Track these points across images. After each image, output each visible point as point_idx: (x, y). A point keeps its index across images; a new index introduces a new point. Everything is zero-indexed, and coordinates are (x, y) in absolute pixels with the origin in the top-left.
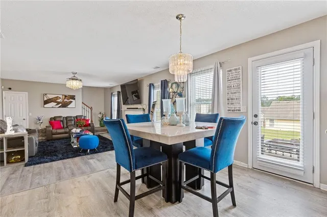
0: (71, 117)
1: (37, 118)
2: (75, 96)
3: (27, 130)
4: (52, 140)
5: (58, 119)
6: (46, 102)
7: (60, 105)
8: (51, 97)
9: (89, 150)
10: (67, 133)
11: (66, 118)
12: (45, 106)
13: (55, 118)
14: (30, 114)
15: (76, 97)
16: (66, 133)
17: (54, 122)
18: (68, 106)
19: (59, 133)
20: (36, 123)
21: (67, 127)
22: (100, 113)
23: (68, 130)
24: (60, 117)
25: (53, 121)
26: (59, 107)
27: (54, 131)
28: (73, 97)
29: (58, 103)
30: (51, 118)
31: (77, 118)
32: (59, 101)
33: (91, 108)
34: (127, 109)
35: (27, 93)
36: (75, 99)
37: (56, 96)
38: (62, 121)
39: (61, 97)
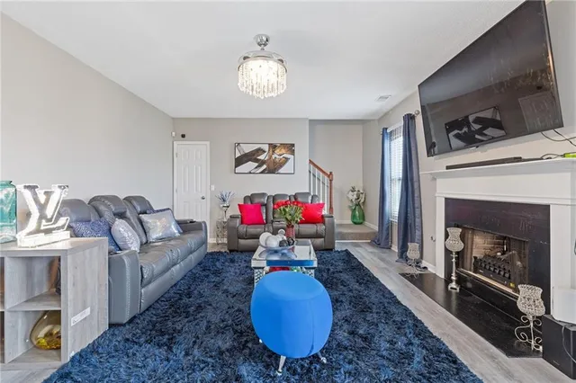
0: (284, 196)
2: (293, 145)
3: (180, 223)
4: (237, 251)
5: (257, 200)
6: (239, 161)
7: (265, 167)
8: (247, 149)
11: (275, 198)
12: (238, 170)
13: (252, 197)
14: (213, 188)
15: (296, 149)
17: (250, 206)
18: (281, 171)
19: (253, 235)
21: (273, 220)
22: (353, 189)
23: (271, 229)
24: (263, 195)
25: (249, 203)
26: (262, 172)
28: (290, 148)
30: (246, 198)
31: (296, 199)
33: (330, 175)
34: (448, 168)
35: (208, 143)
36: (293, 152)
37: (257, 147)
38: (266, 205)
39: (267, 149)
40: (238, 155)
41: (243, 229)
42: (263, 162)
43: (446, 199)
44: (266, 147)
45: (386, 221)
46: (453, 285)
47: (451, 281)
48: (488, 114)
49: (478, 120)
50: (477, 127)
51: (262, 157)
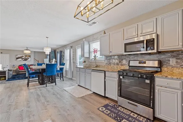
1: (13, 65)
4: (19, 74)
5: (22, 66)
12: (17, 60)
14: (10, 64)
18: (27, 60)
26: (23, 61)
30: (19, 65)
36: (30, 57)
37: (22, 56)
40: (17, 57)
41: (20, 71)
42: (23, 59)
44: (24, 56)
51: (23, 58)
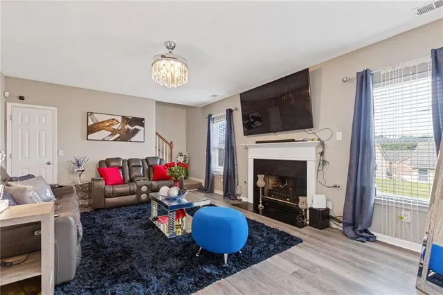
0: (137, 160)
1: (75, 161)
2: (143, 119)
4: (104, 209)
5: (113, 164)
6: (91, 130)
7: (118, 135)
8: (100, 118)
9: (226, 255)
10: (134, 194)
11: (129, 161)
12: (90, 137)
13: (107, 162)
14: (61, 153)
15: (146, 122)
16: (132, 193)
17: (106, 169)
18: (133, 139)
19: (119, 193)
20: (72, 172)
21: (132, 180)
22: (181, 155)
23: (135, 187)
24: (118, 159)
25: (105, 166)
27: (109, 189)
28: (140, 121)
29: (114, 132)
30: (100, 163)
31: (147, 162)
32: (116, 127)
33: (171, 145)
34: (257, 142)
35: (55, 109)
36: (143, 125)
38: (121, 168)
39: (120, 121)
40: (91, 123)
43: (254, 160)
44: (119, 119)
45: (211, 175)
46: (260, 205)
47: (259, 203)
48: (256, 114)
49: (253, 117)
50: (252, 120)
